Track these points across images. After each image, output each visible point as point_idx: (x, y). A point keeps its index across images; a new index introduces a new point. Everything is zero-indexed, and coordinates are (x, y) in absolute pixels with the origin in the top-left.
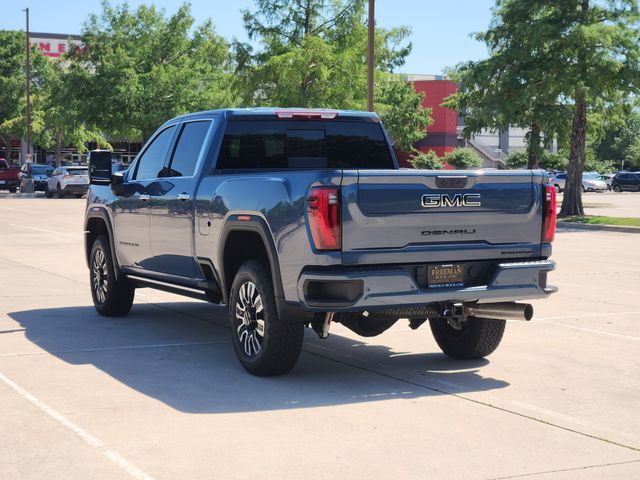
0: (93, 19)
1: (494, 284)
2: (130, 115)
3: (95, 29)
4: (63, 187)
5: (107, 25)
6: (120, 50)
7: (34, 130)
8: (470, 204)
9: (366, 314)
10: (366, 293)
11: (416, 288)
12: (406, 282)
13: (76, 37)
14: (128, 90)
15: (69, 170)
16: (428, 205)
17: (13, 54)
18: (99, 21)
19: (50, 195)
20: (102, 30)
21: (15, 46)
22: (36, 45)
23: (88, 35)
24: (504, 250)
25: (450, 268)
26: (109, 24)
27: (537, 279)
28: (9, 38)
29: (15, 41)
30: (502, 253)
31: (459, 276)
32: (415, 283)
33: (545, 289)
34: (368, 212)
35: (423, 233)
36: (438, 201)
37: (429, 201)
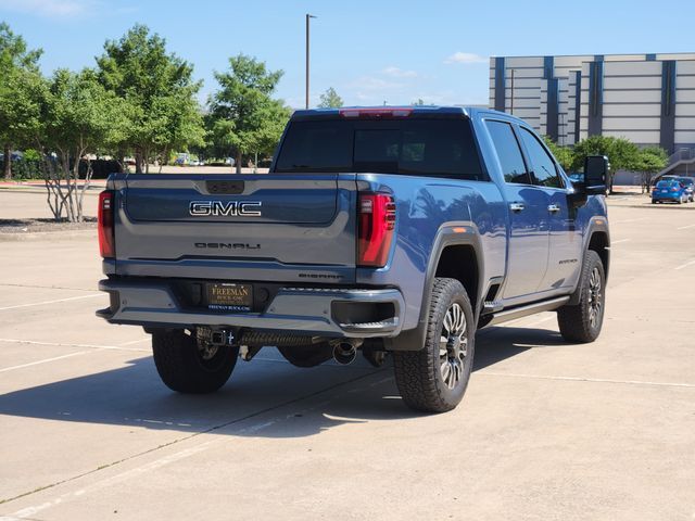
1: (268, 311)
8: (246, 213)
10: (122, 306)
11: (174, 306)
12: (163, 298)
16: (195, 213)
24: (303, 272)
25: (233, 288)
27: (329, 312)
30: (300, 275)
31: (245, 298)
32: (174, 300)
33: (342, 325)
34: (133, 219)
35: (196, 244)
36: (208, 209)
37: (198, 208)
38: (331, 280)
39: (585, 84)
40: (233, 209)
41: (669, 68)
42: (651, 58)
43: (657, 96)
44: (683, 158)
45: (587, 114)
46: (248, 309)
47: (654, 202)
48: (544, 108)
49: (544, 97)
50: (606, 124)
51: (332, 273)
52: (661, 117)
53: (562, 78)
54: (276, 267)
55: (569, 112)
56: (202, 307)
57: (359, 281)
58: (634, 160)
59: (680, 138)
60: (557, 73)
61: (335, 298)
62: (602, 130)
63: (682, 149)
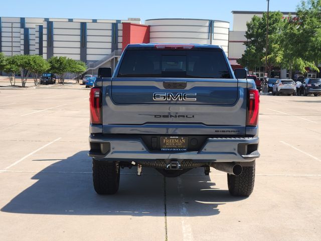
0: (303, 4)
1: (203, 150)
2: (318, 53)
3: (304, 8)
4: (279, 90)
5: (310, 6)
6: (313, 19)
7: (277, 61)
8: (188, 99)
9: (133, 163)
10: (112, 151)
11: (145, 150)
12: (138, 145)
13: (293, 13)
14: (316, 40)
15: (282, 81)
16: (157, 99)
17: (274, 23)
18: (306, 4)
19: (274, 94)
20: (308, 9)
21: (274, 19)
22: (286, 18)
23: (300, 11)
24: (217, 130)
25: (177, 139)
26: (311, 5)
27: (237, 149)
28: (273, 15)
29: (275, 16)
30: (216, 131)
31: (183, 144)
32: (145, 147)
33: (243, 156)
34: (117, 102)
35: (155, 116)
36: (164, 97)
37: (158, 96)
38: (233, 133)
39: (45, 31)
40: (180, 97)
41: (83, 26)
42: (71, 20)
43: (78, 38)
44: (91, 67)
45: (46, 46)
46: (185, 150)
47: (86, 87)
48: (22, 42)
49: (22, 37)
50: (55, 50)
51: (233, 130)
52: (81, 48)
53: (30, 28)
54: (203, 127)
55: (36, 44)
56: (157, 150)
57: (247, 133)
58: (75, 68)
59: (89, 58)
60: (27, 26)
61: (240, 142)
62: (53, 53)
63: (90, 63)
